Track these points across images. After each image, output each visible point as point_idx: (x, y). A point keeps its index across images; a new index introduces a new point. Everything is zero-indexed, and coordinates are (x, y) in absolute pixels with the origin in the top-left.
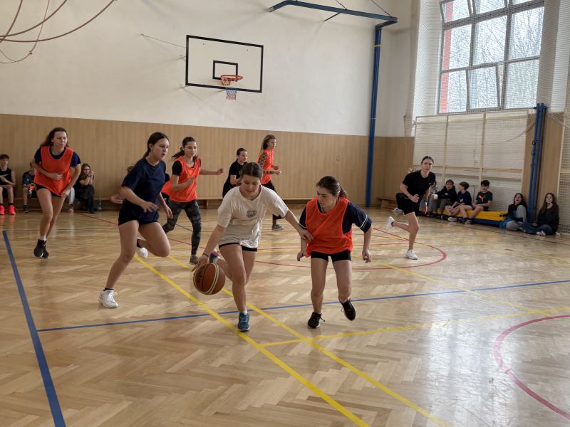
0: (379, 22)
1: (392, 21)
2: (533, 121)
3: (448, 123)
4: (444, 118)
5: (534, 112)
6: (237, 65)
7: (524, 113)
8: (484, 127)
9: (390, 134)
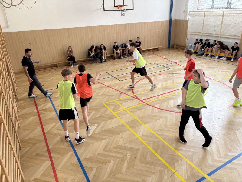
3: (205, 14)
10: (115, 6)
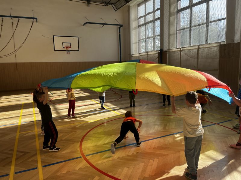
1: (122, 26)
2: (159, 54)
5: (159, 51)
6: (70, 43)
7: (157, 52)
10: (63, 48)
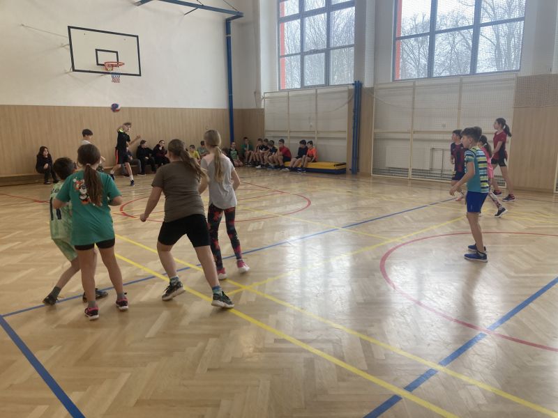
0: (228, 16)
1: (239, 16)
2: (353, 94)
3: (289, 97)
4: (285, 94)
6: (117, 52)
7: (346, 88)
8: (316, 100)
9: (244, 107)
10: (98, 64)
